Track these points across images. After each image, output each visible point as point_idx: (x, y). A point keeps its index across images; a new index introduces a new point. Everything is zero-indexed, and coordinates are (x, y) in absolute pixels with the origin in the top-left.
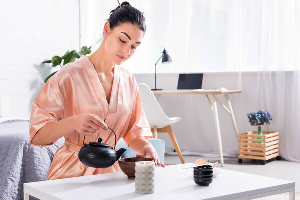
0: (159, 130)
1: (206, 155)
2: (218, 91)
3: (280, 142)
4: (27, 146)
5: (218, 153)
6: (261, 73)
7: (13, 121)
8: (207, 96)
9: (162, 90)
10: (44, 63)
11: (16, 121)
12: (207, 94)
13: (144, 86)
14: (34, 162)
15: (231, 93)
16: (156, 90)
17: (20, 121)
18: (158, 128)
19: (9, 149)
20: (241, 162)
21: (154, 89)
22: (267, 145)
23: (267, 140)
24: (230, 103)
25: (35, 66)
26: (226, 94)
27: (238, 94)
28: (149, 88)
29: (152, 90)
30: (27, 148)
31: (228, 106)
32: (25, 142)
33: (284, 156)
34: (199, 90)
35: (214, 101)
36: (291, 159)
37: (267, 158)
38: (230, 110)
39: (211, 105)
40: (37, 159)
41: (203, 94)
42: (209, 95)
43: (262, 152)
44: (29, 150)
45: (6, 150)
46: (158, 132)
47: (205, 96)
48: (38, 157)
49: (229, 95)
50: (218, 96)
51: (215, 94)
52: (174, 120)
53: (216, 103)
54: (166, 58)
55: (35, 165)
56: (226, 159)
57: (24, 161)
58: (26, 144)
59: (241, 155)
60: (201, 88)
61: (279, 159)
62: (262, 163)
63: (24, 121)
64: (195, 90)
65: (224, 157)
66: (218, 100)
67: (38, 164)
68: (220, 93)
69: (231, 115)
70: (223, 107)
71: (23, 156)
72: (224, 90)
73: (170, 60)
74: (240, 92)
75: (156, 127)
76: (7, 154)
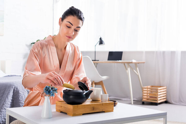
0: (96, 84)
1: (123, 99)
2: (131, 61)
3: (167, 92)
4: (15, 89)
5: (130, 98)
6: (157, 52)
7: (11, 76)
8: (124, 64)
9: (98, 60)
10: (32, 44)
11: (13, 76)
12: (124, 63)
13: (87, 57)
14: (19, 98)
15: (138, 63)
16: (95, 60)
17: (15, 75)
18: (95, 82)
19: (5, 90)
20: (143, 103)
21: (94, 59)
22: (159, 94)
23: (159, 91)
24: (138, 69)
25: (27, 45)
26: (136, 63)
27: (142, 64)
28: (91, 59)
29: (92, 60)
30: (15, 90)
31: (136, 70)
32: (14, 87)
33: (169, 101)
34: (120, 61)
35: (128, 67)
36: (173, 102)
37: (159, 102)
38: (137, 72)
39: (126, 69)
40: (21, 97)
41: (122, 63)
42: (125, 64)
43: (156, 98)
44: (17, 91)
45: (3, 91)
46: (95, 84)
47: (123, 64)
48: (21, 95)
49: (137, 64)
50: (131, 64)
51: (129, 63)
52: (104, 78)
53: (129, 69)
54: (101, 42)
55: (19, 100)
56: (134, 101)
57: (13, 97)
58: (15, 88)
59: (144, 99)
60: (121, 60)
61: (166, 102)
62: (156, 104)
63: (17, 76)
64: (118, 61)
65: (134, 100)
66: (131, 67)
67: (21, 99)
68: (132, 63)
69: (138, 76)
70: (134, 71)
71: (12, 95)
72: (134, 61)
73: (103, 43)
74: (144, 63)
75: (94, 81)
76: (3, 93)
